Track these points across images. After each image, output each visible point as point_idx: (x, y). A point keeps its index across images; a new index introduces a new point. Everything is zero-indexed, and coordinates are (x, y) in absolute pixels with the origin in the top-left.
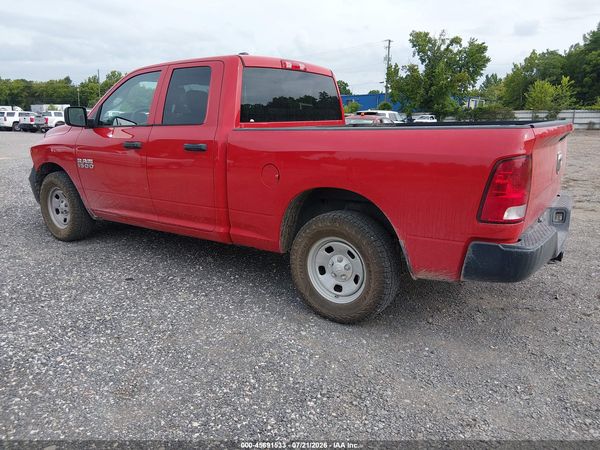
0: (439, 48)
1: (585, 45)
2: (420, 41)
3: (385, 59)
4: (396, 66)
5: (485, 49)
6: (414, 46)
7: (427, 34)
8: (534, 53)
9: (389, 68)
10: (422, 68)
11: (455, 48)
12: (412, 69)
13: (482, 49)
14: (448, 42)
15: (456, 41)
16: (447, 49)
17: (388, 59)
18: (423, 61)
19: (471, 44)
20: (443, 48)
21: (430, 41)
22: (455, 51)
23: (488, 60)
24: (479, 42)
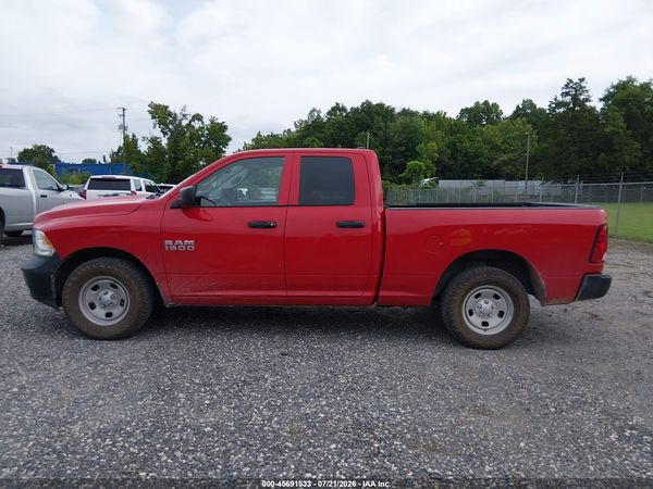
0: (180, 122)
1: (297, 131)
2: (160, 113)
3: (120, 127)
4: (134, 136)
5: (226, 128)
6: (153, 118)
7: (167, 107)
8: (259, 134)
9: (126, 137)
10: (164, 142)
11: (197, 124)
12: (154, 141)
13: (223, 128)
14: (190, 118)
15: (198, 117)
16: (189, 124)
17: (124, 128)
18: (165, 134)
19: (212, 122)
20: (184, 123)
21: (170, 114)
22: (197, 127)
23: (230, 139)
24: (220, 121)
